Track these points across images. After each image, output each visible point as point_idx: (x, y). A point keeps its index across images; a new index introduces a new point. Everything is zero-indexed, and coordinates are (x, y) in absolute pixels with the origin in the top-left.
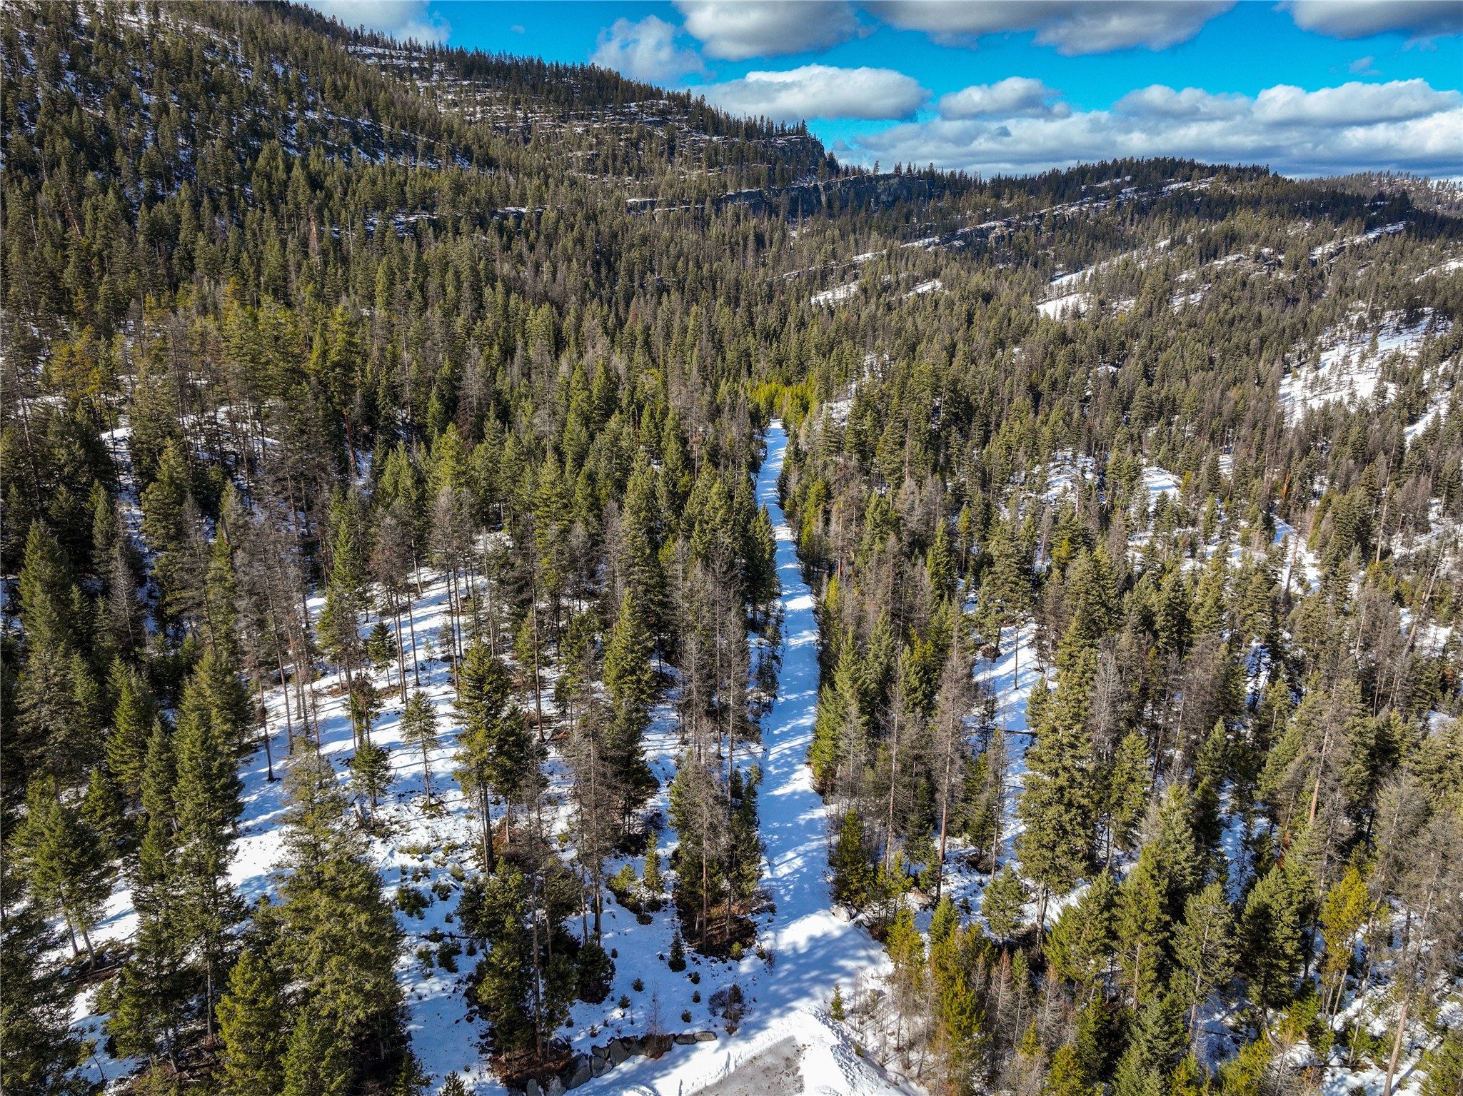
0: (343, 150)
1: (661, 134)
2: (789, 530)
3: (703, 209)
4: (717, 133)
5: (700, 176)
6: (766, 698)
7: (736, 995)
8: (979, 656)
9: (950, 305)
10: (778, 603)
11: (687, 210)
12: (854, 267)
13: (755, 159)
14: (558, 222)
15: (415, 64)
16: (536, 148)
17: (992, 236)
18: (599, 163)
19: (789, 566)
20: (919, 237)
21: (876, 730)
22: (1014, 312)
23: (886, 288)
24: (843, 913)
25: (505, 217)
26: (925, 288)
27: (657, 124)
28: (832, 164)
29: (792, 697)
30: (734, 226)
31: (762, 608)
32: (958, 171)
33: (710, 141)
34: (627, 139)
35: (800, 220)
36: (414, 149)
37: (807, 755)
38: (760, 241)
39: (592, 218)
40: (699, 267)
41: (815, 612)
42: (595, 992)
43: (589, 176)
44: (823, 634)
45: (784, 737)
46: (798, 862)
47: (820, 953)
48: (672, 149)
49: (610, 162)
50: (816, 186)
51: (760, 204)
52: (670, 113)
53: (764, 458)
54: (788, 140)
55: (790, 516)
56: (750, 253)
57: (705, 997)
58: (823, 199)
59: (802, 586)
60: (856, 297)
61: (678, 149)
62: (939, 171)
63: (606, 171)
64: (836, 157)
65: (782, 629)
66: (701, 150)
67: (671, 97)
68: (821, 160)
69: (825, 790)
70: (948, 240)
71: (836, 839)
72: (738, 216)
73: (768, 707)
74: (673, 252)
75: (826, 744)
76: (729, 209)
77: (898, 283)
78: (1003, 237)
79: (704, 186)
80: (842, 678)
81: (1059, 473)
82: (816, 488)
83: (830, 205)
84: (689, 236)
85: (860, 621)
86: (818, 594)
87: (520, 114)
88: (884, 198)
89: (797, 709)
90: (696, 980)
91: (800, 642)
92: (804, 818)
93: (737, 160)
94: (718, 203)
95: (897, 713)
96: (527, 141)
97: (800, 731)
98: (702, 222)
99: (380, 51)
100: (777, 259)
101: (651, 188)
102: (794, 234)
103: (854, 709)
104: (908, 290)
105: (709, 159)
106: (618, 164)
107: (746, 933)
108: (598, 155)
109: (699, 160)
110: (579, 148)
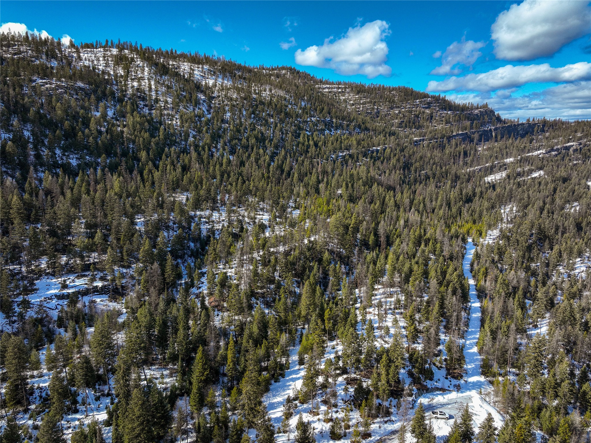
0: (322, 131)
1: (428, 111)
2: (473, 281)
3: (443, 141)
4: (450, 110)
5: (442, 127)
6: (466, 329)
7: (459, 386)
8: (531, 326)
9: (547, 184)
10: (470, 304)
11: (437, 142)
12: (505, 165)
13: (465, 120)
14: (391, 153)
15: (340, 90)
16: (381, 120)
17: (571, 150)
18: (404, 125)
19: (473, 293)
20: (536, 150)
21: (494, 339)
22: (577, 187)
23: (519, 174)
24: (483, 377)
25: (373, 152)
26: (535, 175)
27: (426, 108)
28: (499, 119)
29: (473, 330)
30: (455, 148)
31: (465, 305)
32: (558, 119)
33: (447, 113)
34: (414, 114)
35: (482, 143)
36: (342, 127)
37: (477, 344)
38: (465, 154)
39: (402, 150)
40: (442, 168)
41: (480, 307)
42: (431, 379)
43: (400, 129)
44: (482, 315)
45: (471, 339)
46: (474, 366)
47: (479, 384)
48: (432, 117)
49: (408, 124)
50: (491, 129)
51: (467, 138)
52: (432, 103)
53: (466, 253)
54: (480, 111)
55: (474, 277)
56: (461, 159)
57: (452, 385)
58: (494, 134)
59: (477, 300)
60: (505, 179)
61: (434, 117)
62: (548, 119)
63: (406, 127)
64: (500, 115)
65: (470, 311)
66: (443, 117)
67: (433, 97)
68: (494, 118)
69: (480, 352)
70: (550, 152)
71: (482, 363)
72: (457, 145)
73: (467, 331)
74: (432, 162)
75: (481, 341)
76: (453, 142)
77: (524, 171)
78: (577, 150)
79: (444, 132)
80: (486, 326)
81: (582, 263)
82: (483, 270)
83: (496, 137)
84: (437, 153)
85: (493, 313)
86: (482, 302)
87: (376, 107)
88: (521, 132)
89: (474, 333)
90: (450, 381)
91: (476, 316)
92: (476, 357)
93: (458, 121)
94: (449, 138)
95: (500, 336)
96: (378, 117)
97: (474, 338)
98: (442, 147)
99: (328, 86)
100: (472, 161)
101: (423, 134)
102: (480, 149)
103: (489, 334)
104: (528, 175)
105: (446, 121)
106: (411, 124)
107: (462, 377)
108: (403, 121)
109: (442, 121)
110: (397, 118)
